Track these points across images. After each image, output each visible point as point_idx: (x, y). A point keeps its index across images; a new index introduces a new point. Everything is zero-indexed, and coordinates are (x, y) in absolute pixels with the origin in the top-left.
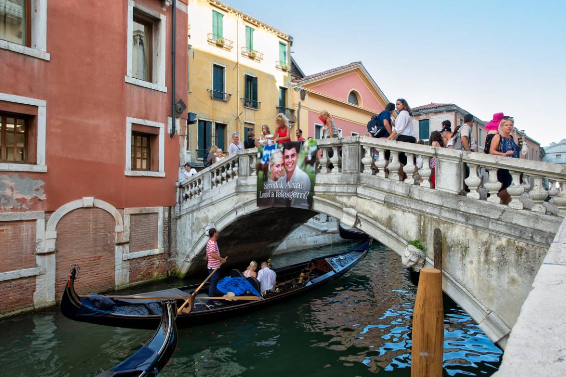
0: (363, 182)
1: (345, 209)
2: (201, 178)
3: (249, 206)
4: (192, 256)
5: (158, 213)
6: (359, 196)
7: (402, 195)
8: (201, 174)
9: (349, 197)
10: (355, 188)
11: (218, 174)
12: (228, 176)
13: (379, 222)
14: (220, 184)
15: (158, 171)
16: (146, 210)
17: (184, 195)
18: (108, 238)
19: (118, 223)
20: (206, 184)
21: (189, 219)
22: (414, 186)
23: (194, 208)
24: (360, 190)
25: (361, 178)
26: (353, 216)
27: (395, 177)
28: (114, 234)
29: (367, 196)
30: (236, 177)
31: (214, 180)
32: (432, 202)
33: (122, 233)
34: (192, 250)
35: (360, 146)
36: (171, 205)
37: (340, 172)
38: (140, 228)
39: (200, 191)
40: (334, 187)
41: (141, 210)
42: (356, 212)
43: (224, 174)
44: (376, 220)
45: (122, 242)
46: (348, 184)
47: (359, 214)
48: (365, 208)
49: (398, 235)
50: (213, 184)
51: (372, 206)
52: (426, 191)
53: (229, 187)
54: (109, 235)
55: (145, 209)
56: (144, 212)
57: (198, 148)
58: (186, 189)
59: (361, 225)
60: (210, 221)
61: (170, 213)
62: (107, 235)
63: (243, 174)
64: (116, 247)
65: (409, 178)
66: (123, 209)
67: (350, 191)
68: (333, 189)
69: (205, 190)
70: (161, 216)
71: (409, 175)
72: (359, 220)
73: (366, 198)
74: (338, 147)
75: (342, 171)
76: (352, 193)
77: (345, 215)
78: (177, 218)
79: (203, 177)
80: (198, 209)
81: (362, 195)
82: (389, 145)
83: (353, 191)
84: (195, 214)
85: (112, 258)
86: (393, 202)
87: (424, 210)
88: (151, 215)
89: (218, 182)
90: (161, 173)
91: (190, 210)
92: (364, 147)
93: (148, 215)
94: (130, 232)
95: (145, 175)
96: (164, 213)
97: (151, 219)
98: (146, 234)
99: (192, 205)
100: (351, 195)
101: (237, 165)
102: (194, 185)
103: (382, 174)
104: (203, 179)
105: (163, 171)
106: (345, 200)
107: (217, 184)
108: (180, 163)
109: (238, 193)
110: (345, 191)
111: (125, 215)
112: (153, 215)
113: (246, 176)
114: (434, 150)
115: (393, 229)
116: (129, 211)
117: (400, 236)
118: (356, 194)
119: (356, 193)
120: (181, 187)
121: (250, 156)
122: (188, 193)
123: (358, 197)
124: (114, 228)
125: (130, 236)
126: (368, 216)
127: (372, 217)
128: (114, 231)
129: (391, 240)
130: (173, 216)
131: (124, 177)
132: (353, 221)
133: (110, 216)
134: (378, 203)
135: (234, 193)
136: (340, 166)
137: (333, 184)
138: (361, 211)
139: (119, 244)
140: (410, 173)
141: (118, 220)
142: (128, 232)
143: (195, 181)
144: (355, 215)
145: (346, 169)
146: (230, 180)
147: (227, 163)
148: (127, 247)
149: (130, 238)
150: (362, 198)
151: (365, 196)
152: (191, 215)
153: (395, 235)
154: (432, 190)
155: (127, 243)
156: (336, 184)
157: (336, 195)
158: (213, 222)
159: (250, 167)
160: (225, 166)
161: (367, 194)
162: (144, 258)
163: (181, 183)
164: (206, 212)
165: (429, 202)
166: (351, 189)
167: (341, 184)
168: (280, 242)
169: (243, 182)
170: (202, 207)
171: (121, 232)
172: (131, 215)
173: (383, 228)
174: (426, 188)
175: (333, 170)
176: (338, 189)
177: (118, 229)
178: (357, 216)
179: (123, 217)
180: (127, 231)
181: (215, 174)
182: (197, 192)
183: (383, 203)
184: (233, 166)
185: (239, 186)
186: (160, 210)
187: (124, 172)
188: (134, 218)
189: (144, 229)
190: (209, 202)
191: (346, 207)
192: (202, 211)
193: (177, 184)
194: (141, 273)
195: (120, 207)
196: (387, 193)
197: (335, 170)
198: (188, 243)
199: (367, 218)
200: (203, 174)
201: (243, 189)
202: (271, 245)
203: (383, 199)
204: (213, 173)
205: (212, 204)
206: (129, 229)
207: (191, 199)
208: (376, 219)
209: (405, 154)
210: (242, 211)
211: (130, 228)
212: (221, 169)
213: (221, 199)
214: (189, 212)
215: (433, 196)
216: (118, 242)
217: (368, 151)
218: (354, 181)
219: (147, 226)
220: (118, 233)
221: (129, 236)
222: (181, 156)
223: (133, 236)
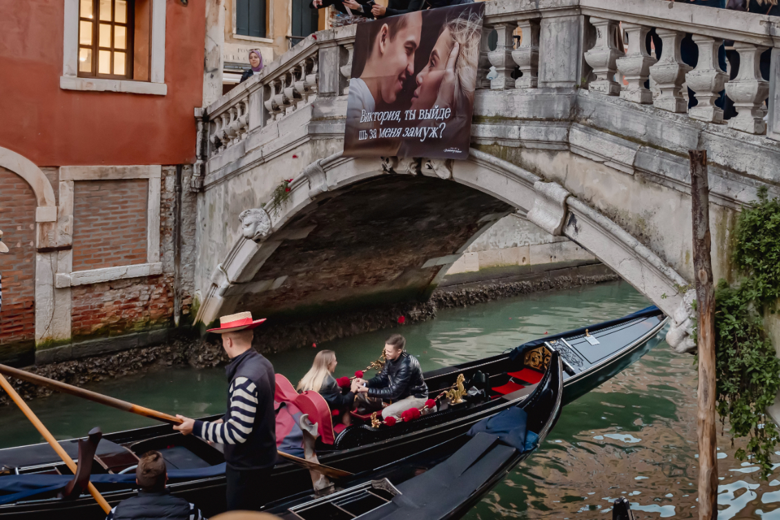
0: (586, 114)
1: (538, 184)
2: (245, 99)
3: (335, 171)
4: (224, 283)
5: (148, 179)
6: (575, 151)
7: (679, 150)
8: (244, 89)
9: (552, 153)
10: (563, 131)
11: (278, 90)
12: (297, 96)
13: (621, 225)
14: (282, 114)
15: (149, 80)
16: (116, 170)
17: (212, 139)
18: (17, 236)
19: (44, 202)
20: (254, 113)
21: (220, 195)
22: (711, 126)
23: (229, 171)
24: (578, 137)
25: (581, 105)
26: (557, 204)
27: (666, 100)
28: (32, 226)
29: (593, 153)
30: (313, 98)
31: (268, 104)
32: (755, 173)
33: (53, 224)
34: (224, 270)
35: (582, 18)
36: (181, 162)
37: (535, 87)
38: (100, 215)
39: (242, 129)
40: (516, 127)
41: (103, 172)
42: (565, 193)
43: (288, 91)
44: (612, 219)
45: (53, 244)
46: (551, 120)
47: (571, 200)
48: (588, 184)
49: (665, 261)
50: (266, 115)
51: (606, 181)
52: (742, 143)
53: (296, 122)
54: (19, 228)
55: (113, 171)
56: (111, 177)
57: (290, 34)
58: (218, 124)
59: (576, 230)
60: (258, 203)
61: (179, 181)
62: (15, 227)
63: (327, 91)
64: (39, 257)
65: (701, 105)
66: (57, 167)
67: (552, 138)
68: (514, 132)
69: (252, 126)
70: (155, 186)
71: (701, 98)
72: (573, 216)
73: (591, 156)
74: (531, 21)
75: (540, 85)
76: (557, 143)
77: (538, 201)
78: (196, 193)
79: (248, 96)
80: (237, 173)
81: (581, 148)
82: (652, 14)
83: (559, 138)
84: (231, 184)
85: (28, 282)
86: (654, 169)
87: (732, 194)
88: (130, 184)
89: (276, 109)
90: (158, 86)
91: (221, 176)
92: (592, 20)
93: (123, 184)
94: (75, 222)
95: (114, 90)
96: (163, 180)
97: (130, 194)
98: (116, 228)
99: (225, 162)
100: (557, 147)
101: (315, 68)
102: (232, 116)
103: (633, 93)
104: (248, 101)
105: (163, 81)
106: (541, 161)
107: (275, 115)
108: (207, 62)
109: (313, 137)
110: (542, 138)
111: (61, 183)
112: (135, 184)
113: (331, 94)
114: (765, 25)
115: (654, 244)
116: (70, 173)
117: (671, 265)
118: (566, 145)
119: (568, 143)
120: (206, 118)
121: (342, 47)
122: (220, 135)
123: (573, 153)
124: (32, 213)
125: (75, 232)
126: (593, 207)
127: (602, 207)
128: (33, 221)
129: (647, 273)
130: (185, 187)
131: (59, 91)
132: (557, 218)
133: (22, 184)
134: (619, 171)
135: (304, 137)
136: (535, 72)
137: (516, 118)
138: (577, 191)
139: (46, 251)
140: (703, 91)
141: (42, 194)
142: (70, 224)
143: (234, 107)
144: (562, 200)
145: (548, 78)
146: (301, 105)
147: (295, 63)
148: (68, 256)
149: (74, 237)
150: (582, 156)
151: (587, 151)
152: (222, 187)
153: (657, 261)
154: (757, 141)
155: (68, 248)
156: (523, 120)
157: (521, 147)
158: (264, 205)
159: (341, 75)
160: (292, 70)
161: (591, 145)
162: (111, 284)
163: (206, 110)
164: (252, 181)
165: (750, 172)
166: (557, 134)
167: (535, 119)
168: (452, 257)
169: (324, 110)
170: (244, 167)
171: (49, 224)
172: (76, 182)
173: (631, 240)
174: (742, 134)
175: (519, 82)
176: (525, 132)
177: (44, 213)
178: (566, 206)
179: (56, 187)
180: (67, 221)
181: (273, 90)
182: (237, 133)
183: (631, 172)
184: (309, 71)
185: (317, 119)
186: (153, 172)
187: (58, 81)
188: (84, 190)
189: (111, 216)
190: (257, 158)
191: (544, 179)
192: (244, 178)
193: (198, 113)
194: (103, 319)
195: (49, 163)
196: (643, 144)
197: (525, 81)
198: (217, 253)
199: (591, 213)
200: (247, 90)
201: (322, 128)
202: (430, 264)
203: (630, 162)
204: (267, 88)
205: (263, 161)
206: (71, 217)
207: (225, 148)
208: (612, 215)
209: (694, 38)
210: (320, 181)
211: (75, 213)
212: (283, 78)
213: (279, 150)
214: (220, 179)
215: (759, 155)
216: (43, 246)
217: (603, 31)
218: (564, 112)
219: (120, 210)
220: (43, 224)
221: (70, 231)
222: (210, 46)
223: (83, 231)
